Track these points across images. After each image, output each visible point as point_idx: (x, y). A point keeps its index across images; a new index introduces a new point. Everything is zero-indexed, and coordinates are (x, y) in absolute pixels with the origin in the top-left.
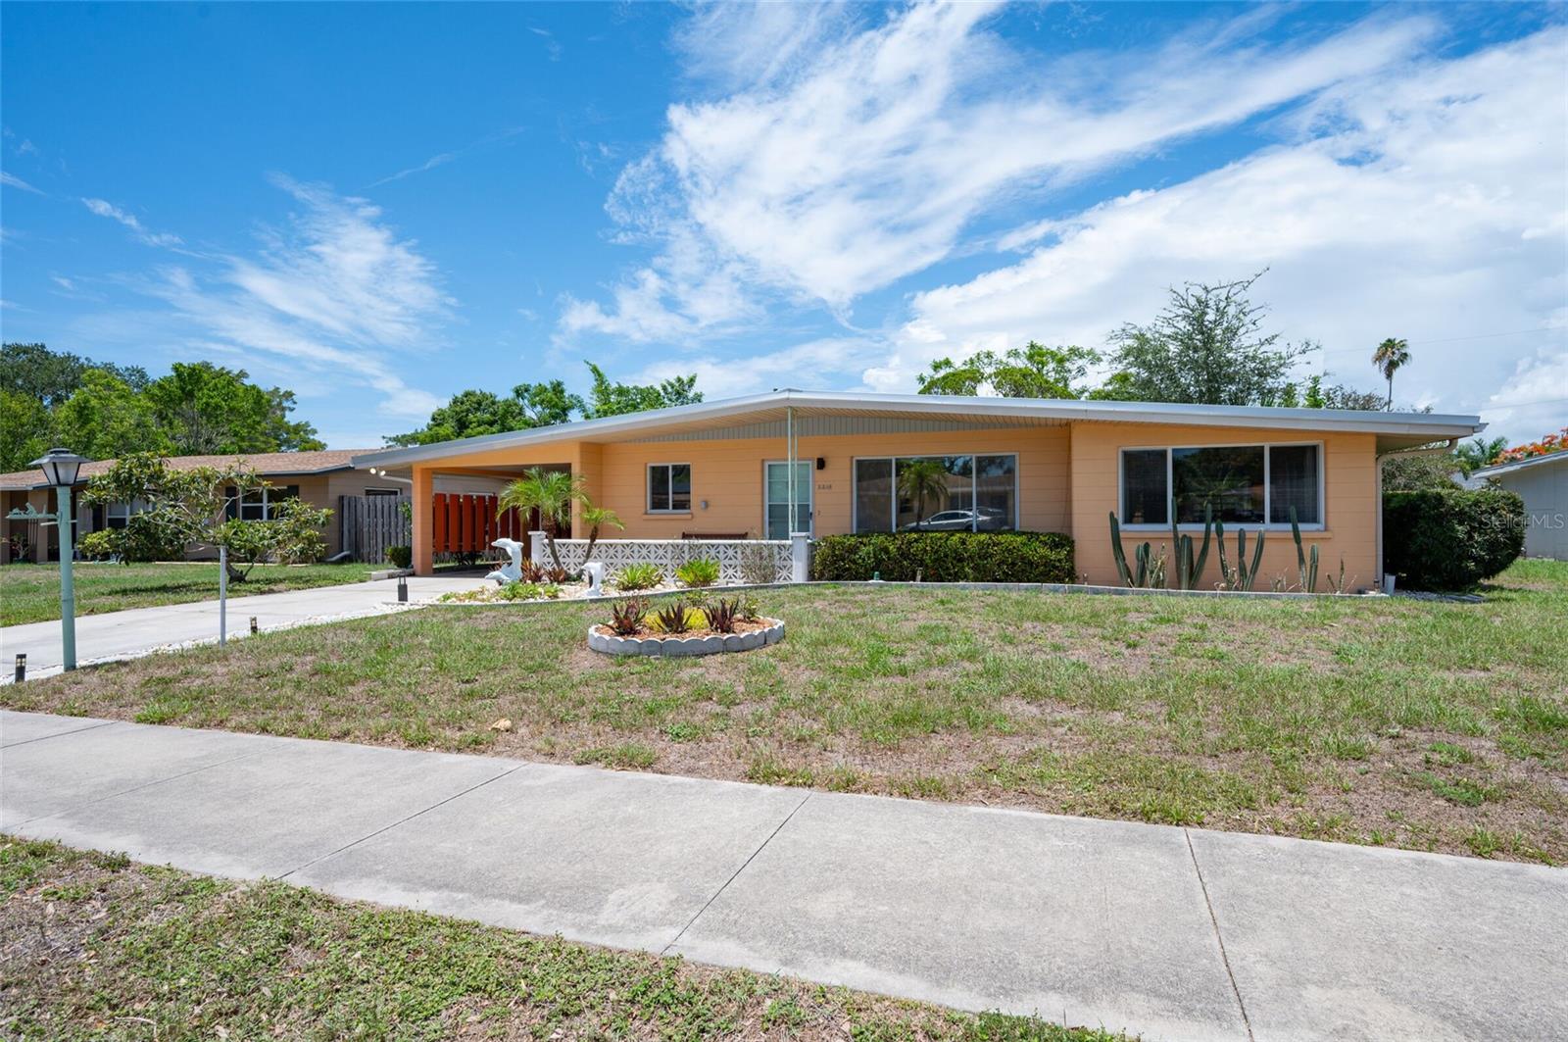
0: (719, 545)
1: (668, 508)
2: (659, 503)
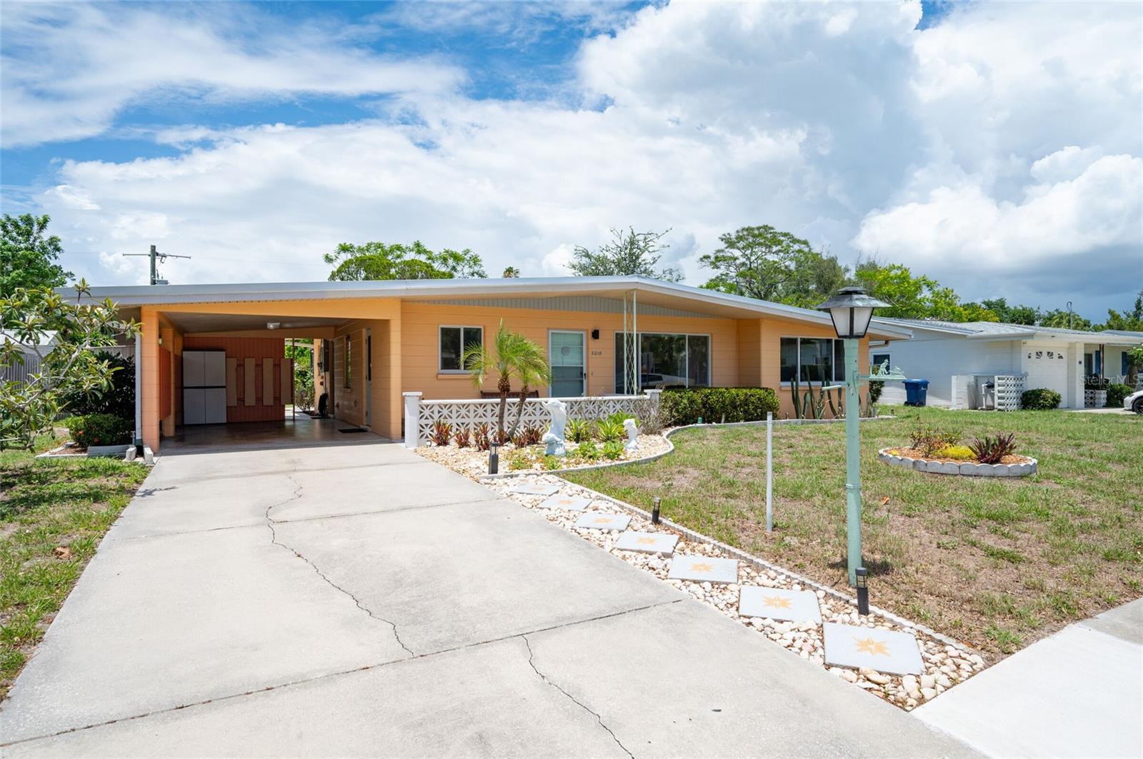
0: (609, 401)
1: (459, 368)
2: (449, 363)
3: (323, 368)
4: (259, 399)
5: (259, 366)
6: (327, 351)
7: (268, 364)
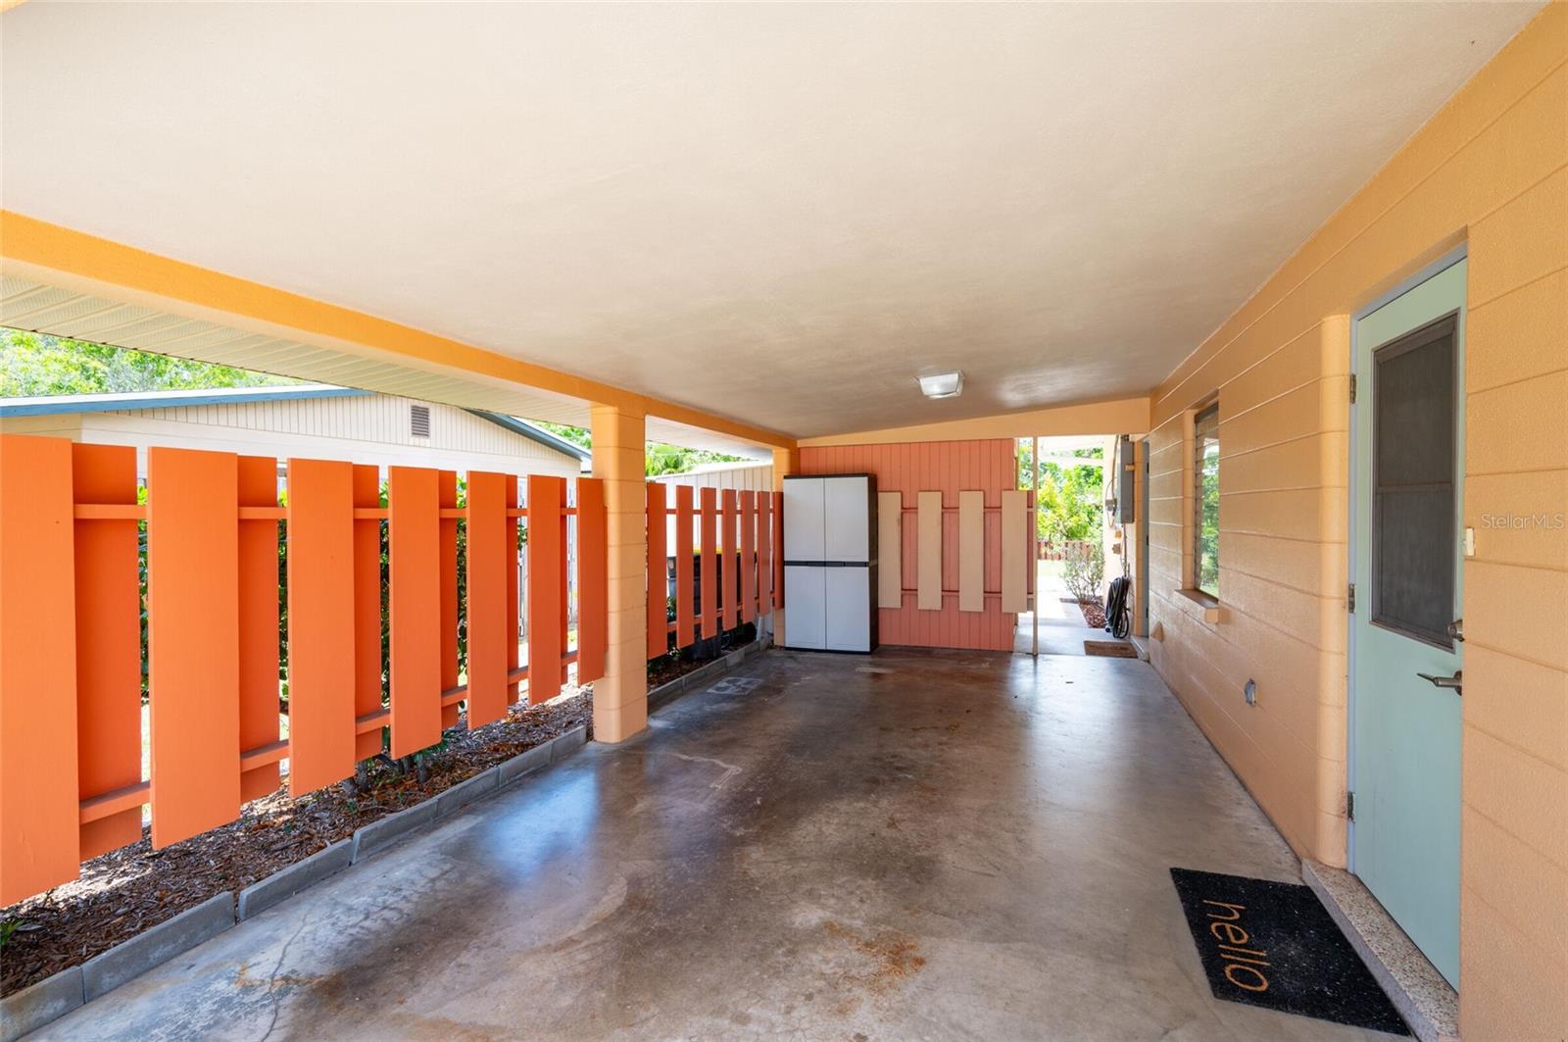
3: (1119, 512)
4: (949, 593)
5: (949, 510)
6: (1128, 468)
7: (971, 506)
